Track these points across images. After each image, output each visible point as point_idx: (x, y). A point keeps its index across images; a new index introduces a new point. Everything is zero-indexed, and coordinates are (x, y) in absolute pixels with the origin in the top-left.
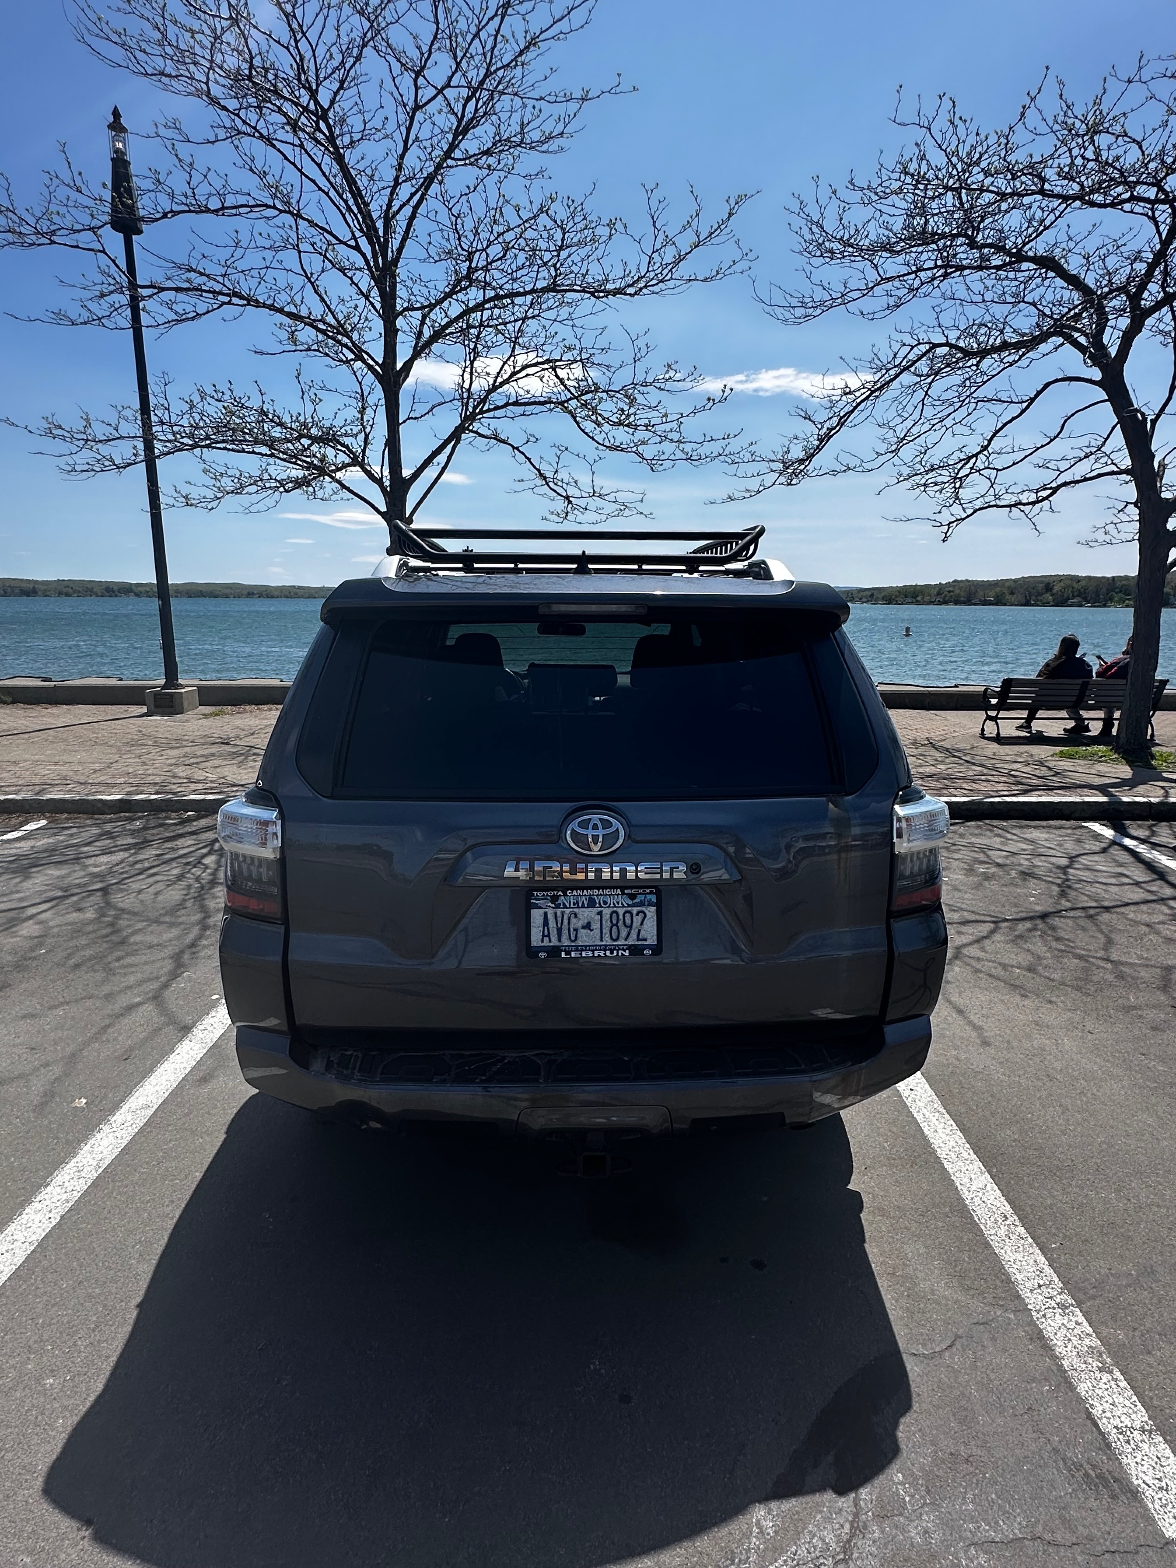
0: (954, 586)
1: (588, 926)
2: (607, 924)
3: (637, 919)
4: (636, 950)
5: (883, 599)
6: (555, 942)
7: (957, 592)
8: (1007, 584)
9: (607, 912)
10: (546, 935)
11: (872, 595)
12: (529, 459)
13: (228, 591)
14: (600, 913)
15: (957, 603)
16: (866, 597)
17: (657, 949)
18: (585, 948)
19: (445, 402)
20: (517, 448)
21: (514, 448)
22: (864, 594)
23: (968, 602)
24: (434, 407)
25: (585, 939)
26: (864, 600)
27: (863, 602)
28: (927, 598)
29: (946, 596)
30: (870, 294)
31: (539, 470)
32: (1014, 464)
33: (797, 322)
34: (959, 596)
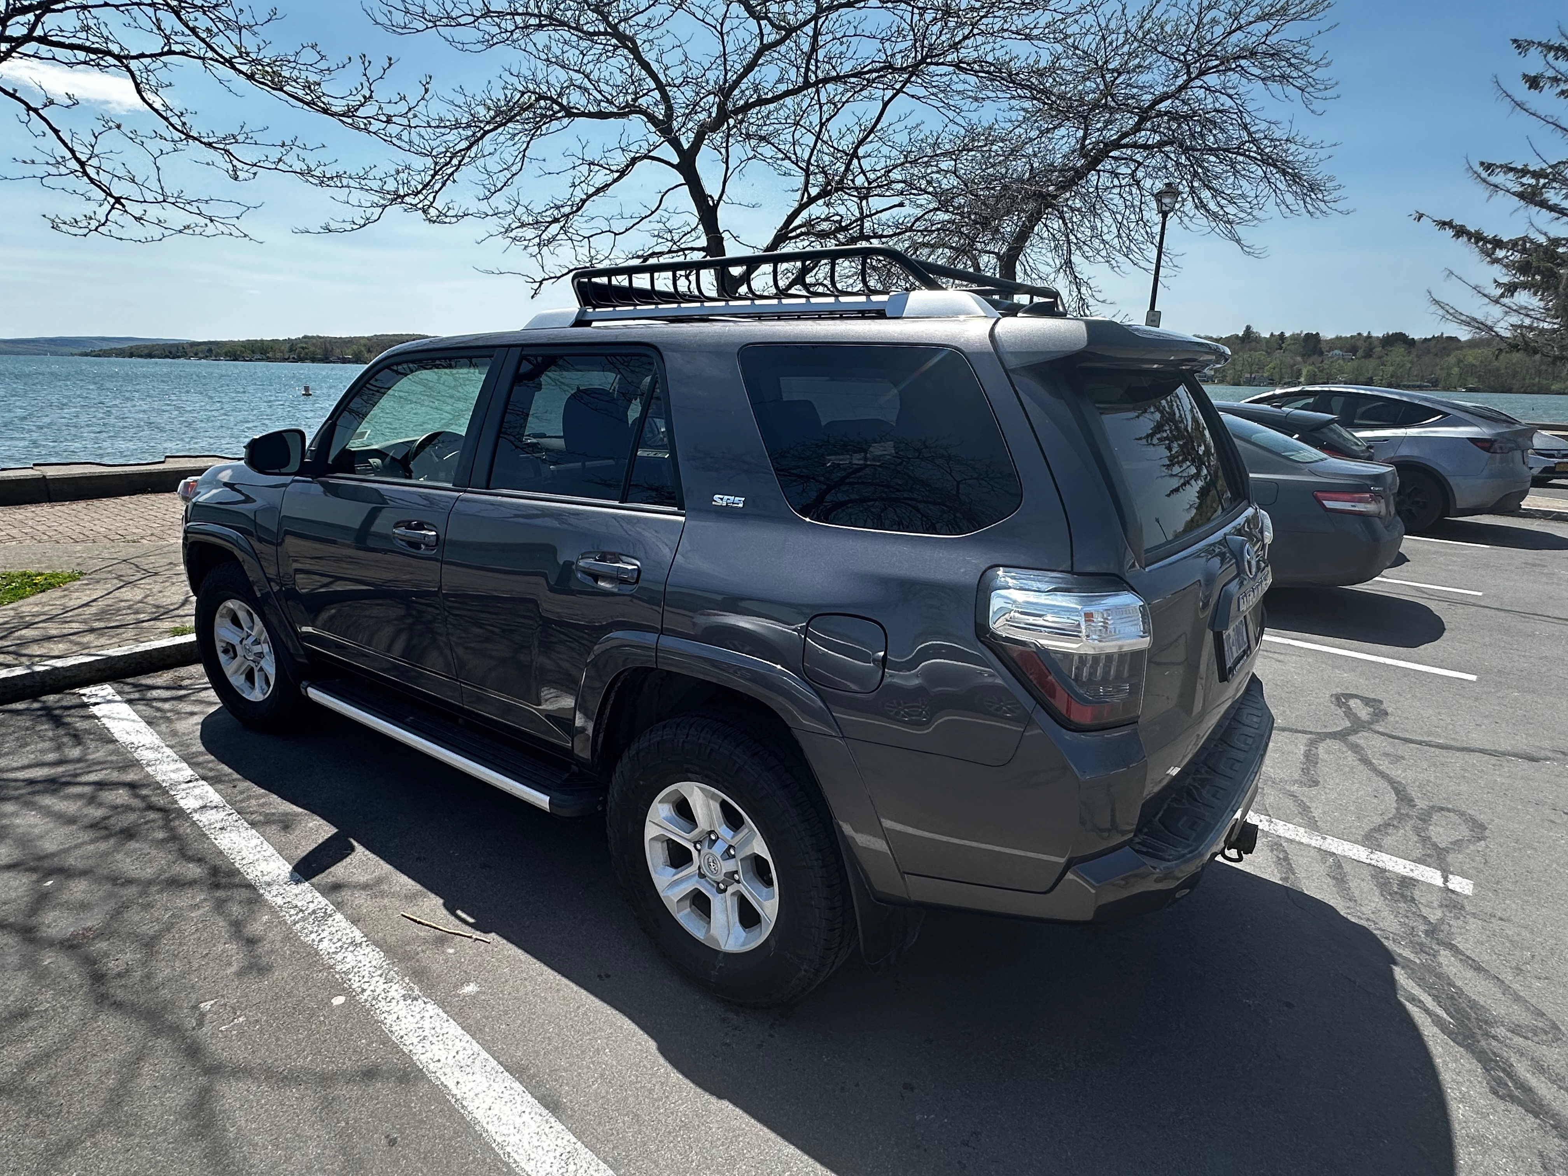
0: (306, 343)
1: (1233, 643)
5: (226, 355)
7: (312, 349)
8: (362, 342)
11: (210, 350)
12: (56, 132)
14: (1234, 630)
15: (314, 360)
16: (202, 352)
17: (1249, 648)
20: (36, 111)
21: (29, 108)
22: (200, 348)
23: (326, 360)
26: (201, 355)
27: (200, 359)
28: (279, 355)
29: (300, 353)
34: (314, 353)
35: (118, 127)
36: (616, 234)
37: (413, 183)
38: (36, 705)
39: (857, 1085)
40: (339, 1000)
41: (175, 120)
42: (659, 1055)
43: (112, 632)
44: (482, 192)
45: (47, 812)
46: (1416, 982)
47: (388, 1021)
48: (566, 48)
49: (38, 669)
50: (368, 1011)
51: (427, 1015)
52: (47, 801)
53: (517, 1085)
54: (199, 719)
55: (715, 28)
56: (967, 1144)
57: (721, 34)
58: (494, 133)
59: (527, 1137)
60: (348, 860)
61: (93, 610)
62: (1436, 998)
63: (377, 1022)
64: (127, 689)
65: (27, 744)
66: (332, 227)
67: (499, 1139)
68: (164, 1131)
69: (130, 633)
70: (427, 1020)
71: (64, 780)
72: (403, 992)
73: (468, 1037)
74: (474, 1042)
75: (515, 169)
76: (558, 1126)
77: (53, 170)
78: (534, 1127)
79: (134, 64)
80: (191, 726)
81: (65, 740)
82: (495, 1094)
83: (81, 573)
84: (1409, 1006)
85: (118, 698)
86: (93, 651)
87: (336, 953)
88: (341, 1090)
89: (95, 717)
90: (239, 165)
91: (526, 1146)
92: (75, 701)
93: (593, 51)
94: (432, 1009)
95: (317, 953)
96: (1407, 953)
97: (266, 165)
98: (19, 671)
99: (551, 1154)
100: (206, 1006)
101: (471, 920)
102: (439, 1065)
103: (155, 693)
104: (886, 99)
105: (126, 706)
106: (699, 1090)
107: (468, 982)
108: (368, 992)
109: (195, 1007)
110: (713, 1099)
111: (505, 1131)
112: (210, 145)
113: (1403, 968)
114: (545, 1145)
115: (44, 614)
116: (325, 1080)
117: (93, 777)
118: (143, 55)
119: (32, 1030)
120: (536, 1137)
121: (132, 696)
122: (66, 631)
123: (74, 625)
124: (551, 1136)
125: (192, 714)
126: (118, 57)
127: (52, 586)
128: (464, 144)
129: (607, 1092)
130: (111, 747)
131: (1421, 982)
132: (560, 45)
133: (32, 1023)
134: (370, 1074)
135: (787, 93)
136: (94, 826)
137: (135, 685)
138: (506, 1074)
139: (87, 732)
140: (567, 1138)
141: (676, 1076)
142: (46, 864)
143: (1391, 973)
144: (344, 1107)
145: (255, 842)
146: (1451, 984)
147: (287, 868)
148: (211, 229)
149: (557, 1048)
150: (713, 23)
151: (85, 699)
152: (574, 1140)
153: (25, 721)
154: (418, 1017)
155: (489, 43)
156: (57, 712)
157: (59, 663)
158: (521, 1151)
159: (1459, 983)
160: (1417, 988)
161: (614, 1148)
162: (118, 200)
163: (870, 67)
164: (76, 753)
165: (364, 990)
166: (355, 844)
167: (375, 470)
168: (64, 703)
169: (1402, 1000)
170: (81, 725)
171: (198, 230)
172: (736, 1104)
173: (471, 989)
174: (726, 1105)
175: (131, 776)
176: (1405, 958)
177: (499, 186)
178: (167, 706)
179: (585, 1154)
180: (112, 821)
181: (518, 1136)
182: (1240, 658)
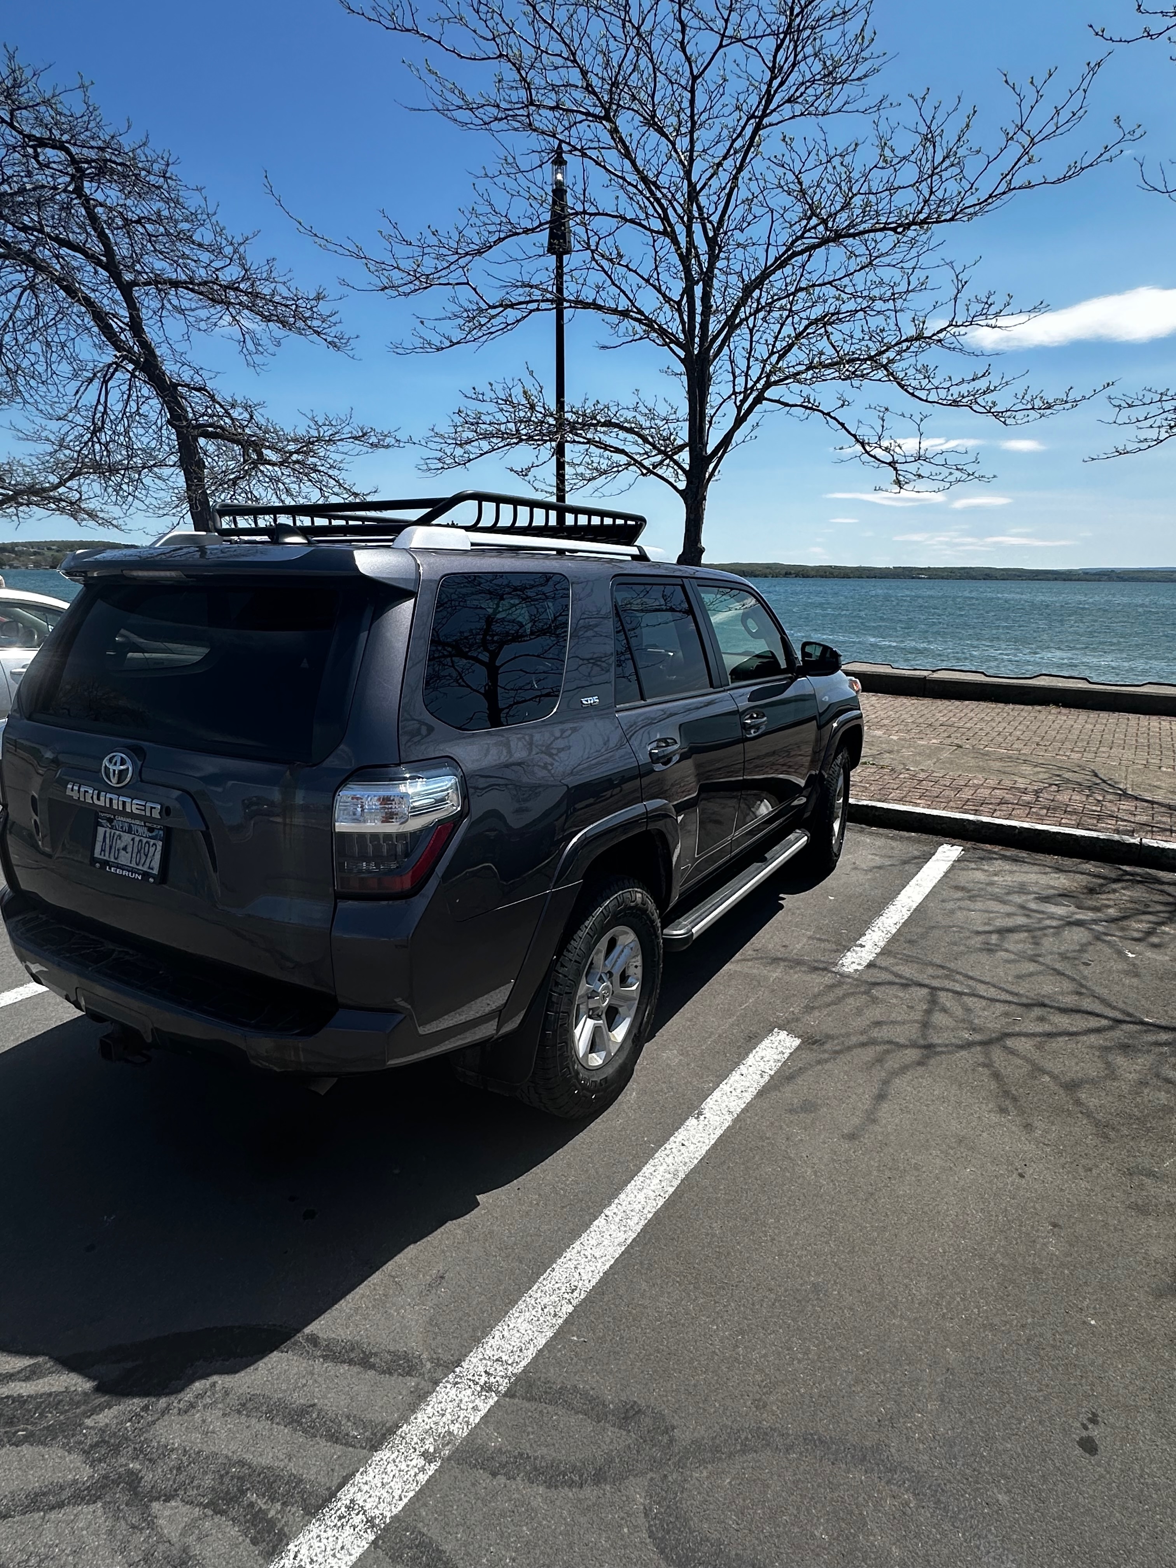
1: (125, 849)
2: (136, 850)
3: (152, 849)
4: (146, 875)
6: (105, 857)
9: (137, 839)
10: (103, 850)
12: (842, 425)
13: (768, 571)
14: (133, 839)
17: (157, 879)
18: (118, 866)
25: (124, 859)
31: (854, 436)
46: (58, 1394)
62: (21, 1401)
84: (27, 1362)
96: (105, 1418)
113: (85, 1394)
131: (51, 1401)
143: (89, 1377)
146: (29, 1439)
159: (25, 1449)
160: (47, 1389)
169: (40, 1359)
176: (101, 1408)
182: (133, 871)
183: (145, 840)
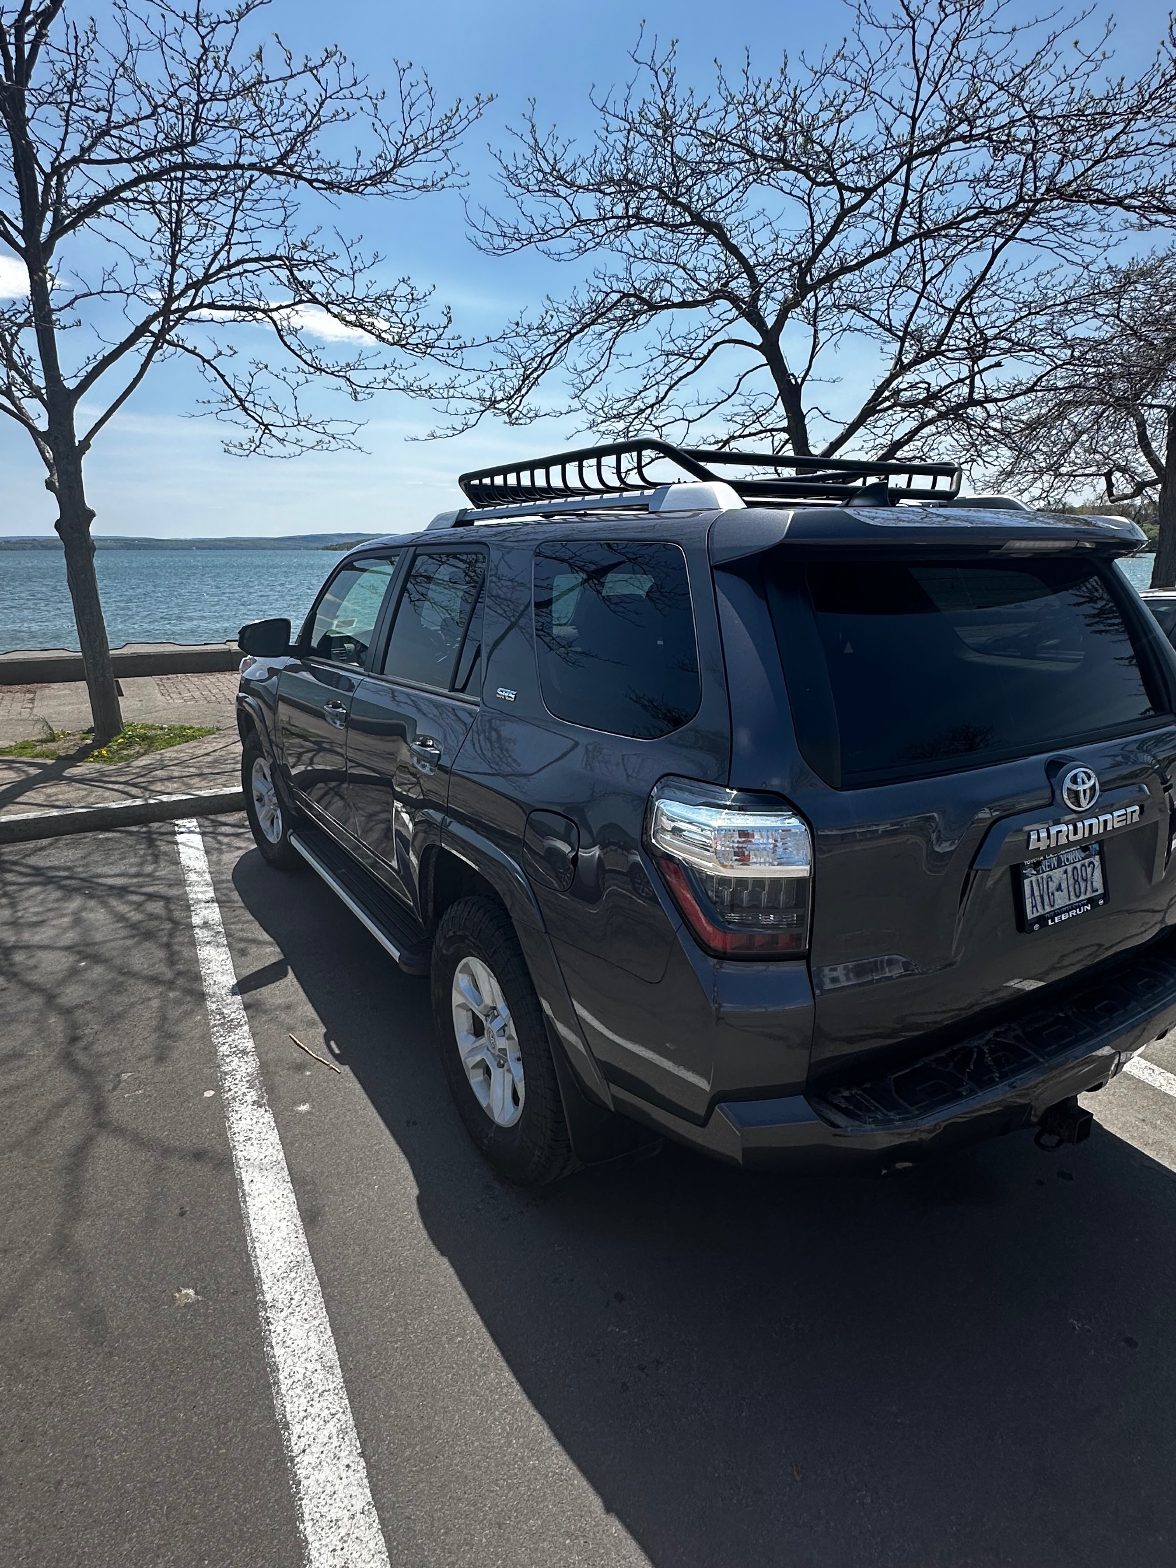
1: (1059, 888)
2: (1071, 881)
3: (1090, 870)
4: (1093, 901)
6: (1041, 912)
9: (1070, 868)
10: (1034, 906)
12: (222, 376)
14: (1066, 872)
17: (1104, 896)
18: (1059, 912)
19: (91, 294)
20: (208, 362)
21: (204, 360)
24: (77, 298)
25: (1061, 900)
30: (568, 234)
32: (701, 417)
33: (496, 252)
35: (266, 367)
36: (690, 421)
37: (507, 389)
38: (144, 829)
39: (572, 1280)
40: (209, 1094)
41: (307, 357)
42: (415, 1202)
43: (212, 777)
44: (572, 391)
45: (111, 911)
47: (232, 1119)
48: (662, 243)
49: (152, 801)
50: (223, 1107)
51: (262, 1121)
52: (114, 902)
53: (292, 1196)
54: (241, 853)
55: (803, 199)
56: (642, 1369)
57: (809, 204)
58: (580, 335)
59: (275, 1239)
60: (278, 983)
61: (209, 759)
63: (225, 1117)
64: (207, 823)
65: (124, 858)
66: (438, 434)
67: (254, 1235)
68: (52, 1161)
69: (221, 779)
70: (260, 1124)
71: (132, 889)
72: (255, 1098)
73: (280, 1147)
74: (282, 1154)
75: (602, 366)
76: (302, 1238)
77: (224, 406)
78: (284, 1234)
79: (275, 315)
80: (231, 858)
81: (149, 858)
82: (273, 1199)
83: (218, 729)
85: (198, 830)
86: (192, 791)
87: (228, 1056)
88: (174, 1164)
89: (177, 843)
90: (358, 389)
91: (270, 1247)
92: (170, 829)
93: (687, 242)
94: (268, 1117)
95: (216, 1051)
97: (375, 385)
98: (139, 802)
99: (285, 1259)
100: (124, 1076)
101: (337, 1051)
102: (247, 1163)
103: (224, 829)
104: (996, 247)
105: (200, 837)
106: (430, 1242)
107: (304, 1102)
108: (232, 1092)
109: (118, 1075)
110: (436, 1253)
111: (262, 1228)
112: (332, 373)
114: (284, 1250)
115: (176, 759)
116: (167, 1152)
117: (150, 890)
118: (281, 307)
119: (19, 1068)
120: (281, 1241)
121: (207, 830)
122: (184, 774)
123: (192, 770)
124: (293, 1244)
125: (239, 848)
126: (264, 311)
127: (194, 738)
128: (551, 349)
129: (355, 1222)
130: (174, 867)
132: (657, 241)
133: (22, 1062)
134: (198, 1156)
135: (874, 257)
136: (133, 926)
137: (213, 821)
138: (290, 1185)
139: (166, 854)
140: (303, 1249)
141: (418, 1223)
142: (88, 950)
144: (167, 1177)
145: (224, 957)
147: (232, 981)
148: (334, 445)
149: (339, 1173)
150: (800, 194)
151: (176, 829)
152: (307, 1253)
153: (130, 840)
154: (255, 1120)
155: (582, 250)
156: (154, 836)
157: (165, 798)
158: (264, 1250)
161: (334, 1270)
162: (266, 426)
163: (964, 215)
164: (149, 869)
165: (230, 1090)
166: (290, 971)
167: (347, 653)
168: (162, 830)
170: (164, 847)
171: (325, 446)
172: (453, 1264)
173: (304, 1108)
174: (445, 1263)
175: (174, 892)
177: (588, 383)
178: (226, 840)
179: (310, 1267)
180: (144, 924)
181: (269, 1237)
182: (1072, 907)
183: (1078, 865)
